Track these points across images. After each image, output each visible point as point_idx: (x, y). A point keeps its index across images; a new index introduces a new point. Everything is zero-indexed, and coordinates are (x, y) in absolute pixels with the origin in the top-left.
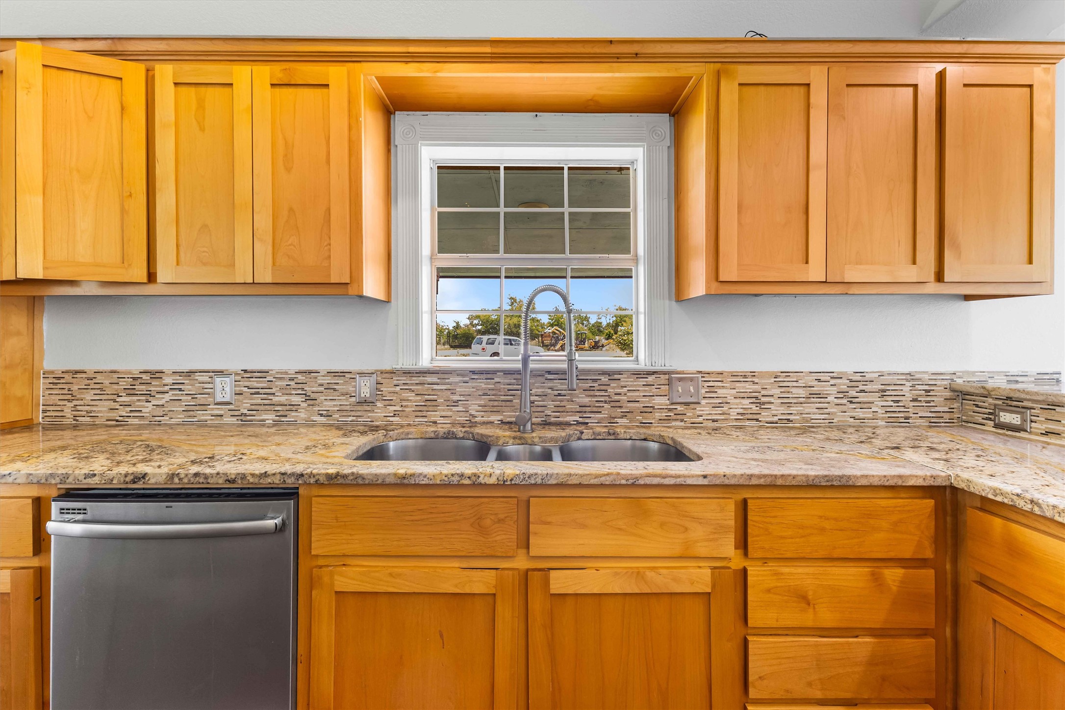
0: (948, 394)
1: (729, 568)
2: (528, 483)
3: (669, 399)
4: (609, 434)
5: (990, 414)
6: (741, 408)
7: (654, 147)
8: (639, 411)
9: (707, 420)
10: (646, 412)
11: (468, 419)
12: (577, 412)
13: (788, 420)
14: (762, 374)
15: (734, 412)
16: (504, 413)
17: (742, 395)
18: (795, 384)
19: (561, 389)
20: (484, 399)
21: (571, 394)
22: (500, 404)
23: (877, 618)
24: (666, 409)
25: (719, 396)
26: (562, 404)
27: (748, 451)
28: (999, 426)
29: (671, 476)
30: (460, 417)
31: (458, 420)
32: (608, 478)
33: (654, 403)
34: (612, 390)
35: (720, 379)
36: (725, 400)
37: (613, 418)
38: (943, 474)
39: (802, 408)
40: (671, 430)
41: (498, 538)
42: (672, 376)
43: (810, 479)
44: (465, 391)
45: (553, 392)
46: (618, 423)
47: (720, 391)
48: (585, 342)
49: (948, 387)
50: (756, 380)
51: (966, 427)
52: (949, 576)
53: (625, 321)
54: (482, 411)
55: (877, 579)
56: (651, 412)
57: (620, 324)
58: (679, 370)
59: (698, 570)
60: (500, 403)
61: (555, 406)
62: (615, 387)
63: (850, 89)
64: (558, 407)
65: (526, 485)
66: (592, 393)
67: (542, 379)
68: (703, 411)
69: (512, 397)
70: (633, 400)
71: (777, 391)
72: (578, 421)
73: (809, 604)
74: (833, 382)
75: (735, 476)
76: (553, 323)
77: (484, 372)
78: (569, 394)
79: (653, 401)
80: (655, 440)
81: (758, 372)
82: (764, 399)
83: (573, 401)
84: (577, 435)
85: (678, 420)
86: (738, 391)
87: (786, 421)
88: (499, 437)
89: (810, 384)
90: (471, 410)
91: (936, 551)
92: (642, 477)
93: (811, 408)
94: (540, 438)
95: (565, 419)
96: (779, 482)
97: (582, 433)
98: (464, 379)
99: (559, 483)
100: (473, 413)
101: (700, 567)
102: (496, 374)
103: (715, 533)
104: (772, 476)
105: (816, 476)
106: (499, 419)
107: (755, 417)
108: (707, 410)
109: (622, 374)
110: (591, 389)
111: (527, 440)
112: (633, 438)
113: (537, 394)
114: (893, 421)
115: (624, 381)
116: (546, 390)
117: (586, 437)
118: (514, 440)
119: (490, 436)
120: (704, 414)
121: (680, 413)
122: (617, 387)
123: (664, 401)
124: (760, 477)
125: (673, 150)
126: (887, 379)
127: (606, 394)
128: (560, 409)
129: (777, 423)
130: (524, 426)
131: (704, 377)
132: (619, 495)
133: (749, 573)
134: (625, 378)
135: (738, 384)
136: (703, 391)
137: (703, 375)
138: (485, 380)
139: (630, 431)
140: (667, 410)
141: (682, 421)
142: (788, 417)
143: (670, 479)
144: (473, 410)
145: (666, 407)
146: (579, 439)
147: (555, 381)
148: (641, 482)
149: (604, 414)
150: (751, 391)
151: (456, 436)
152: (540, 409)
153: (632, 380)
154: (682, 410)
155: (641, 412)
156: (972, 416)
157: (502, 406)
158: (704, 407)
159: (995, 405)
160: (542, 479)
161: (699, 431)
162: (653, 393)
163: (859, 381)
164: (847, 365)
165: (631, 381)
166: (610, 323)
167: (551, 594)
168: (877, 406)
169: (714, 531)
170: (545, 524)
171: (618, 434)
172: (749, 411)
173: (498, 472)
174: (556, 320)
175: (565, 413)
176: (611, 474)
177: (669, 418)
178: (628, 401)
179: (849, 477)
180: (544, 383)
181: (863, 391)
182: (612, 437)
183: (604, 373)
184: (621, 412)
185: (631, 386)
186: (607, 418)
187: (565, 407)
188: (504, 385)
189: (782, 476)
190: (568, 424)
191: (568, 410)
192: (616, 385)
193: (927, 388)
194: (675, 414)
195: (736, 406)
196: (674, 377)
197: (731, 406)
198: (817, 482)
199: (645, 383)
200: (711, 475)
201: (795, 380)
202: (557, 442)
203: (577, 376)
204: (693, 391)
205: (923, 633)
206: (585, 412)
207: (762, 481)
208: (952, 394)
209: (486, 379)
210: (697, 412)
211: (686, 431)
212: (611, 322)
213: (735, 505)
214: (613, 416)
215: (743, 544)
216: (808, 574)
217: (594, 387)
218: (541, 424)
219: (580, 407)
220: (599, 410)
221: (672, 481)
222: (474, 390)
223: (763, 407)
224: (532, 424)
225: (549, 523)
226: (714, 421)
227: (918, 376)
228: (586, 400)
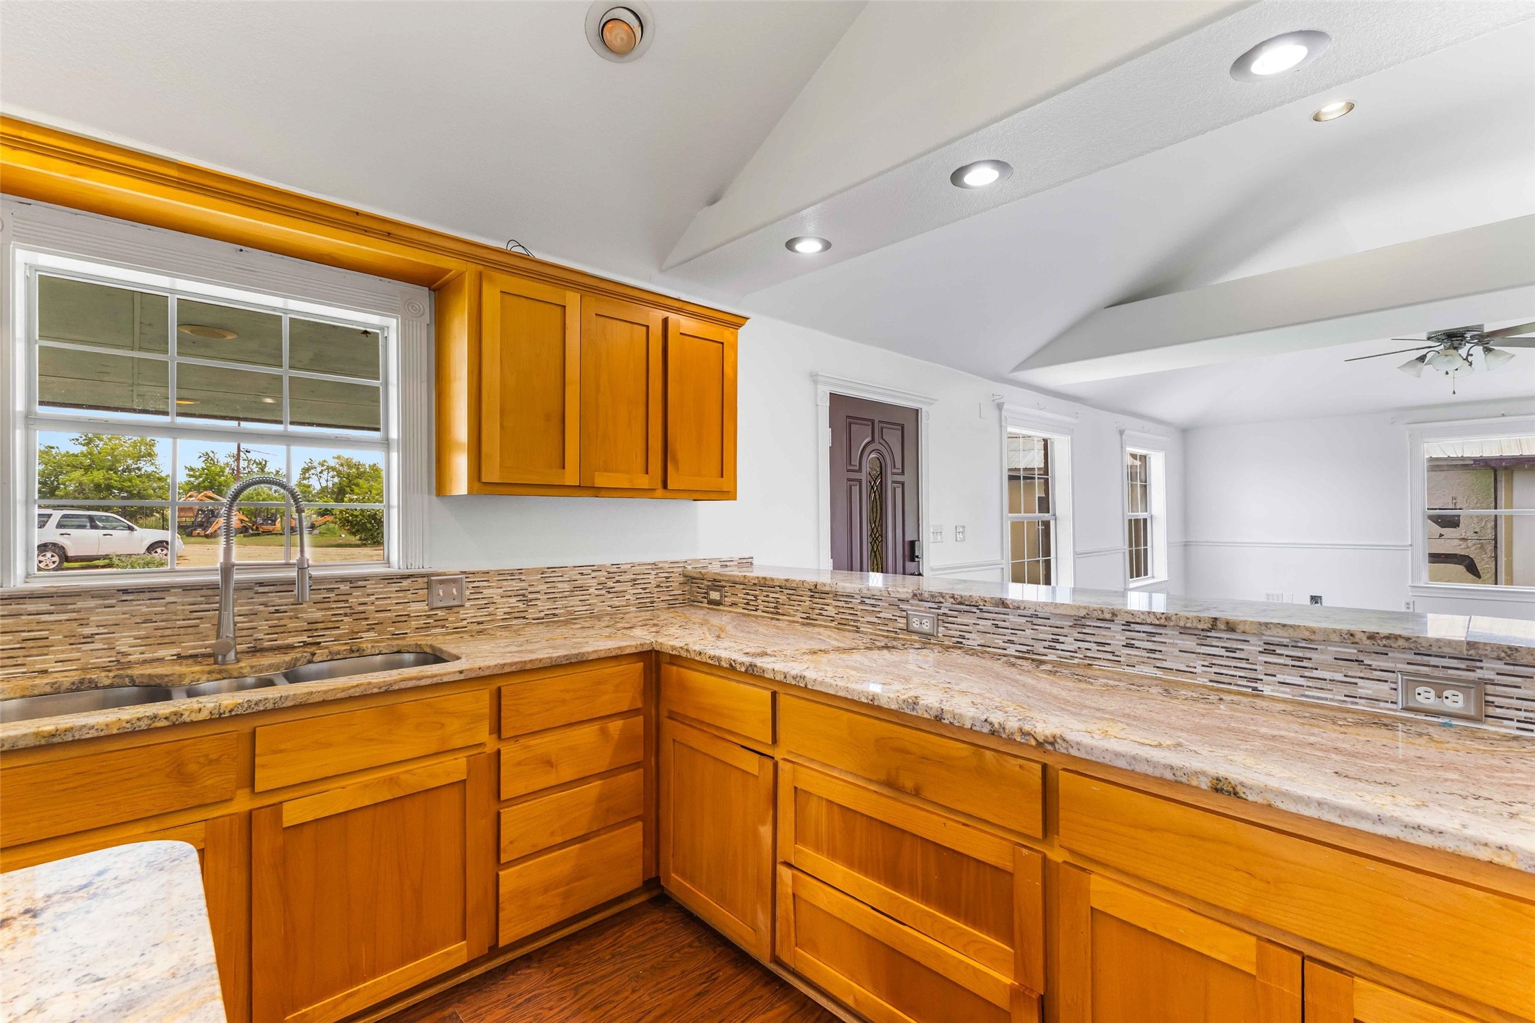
0: (681, 579)
1: (485, 752)
2: (254, 710)
3: (428, 605)
4: (352, 651)
5: (705, 593)
6: (509, 607)
7: (411, 322)
8: (391, 621)
9: (471, 623)
10: (399, 622)
11: (113, 659)
12: (305, 631)
13: (554, 615)
14: (529, 571)
15: (500, 612)
16: (183, 645)
17: (510, 593)
18: (560, 579)
19: (280, 604)
20: (146, 627)
21: (296, 609)
22: (177, 633)
23: (602, 765)
24: (424, 615)
25: (485, 596)
26: (282, 622)
27: (507, 646)
28: (711, 602)
29: (428, 677)
30: (97, 658)
31: (93, 664)
32: (357, 689)
33: (410, 611)
34: (354, 600)
35: (486, 579)
36: (491, 600)
37: (356, 632)
38: (648, 642)
39: (566, 602)
40: (430, 638)
41: (209, 782)
42: (432, 578)
43: (554, 660)
44: (107, 620)
45: (266, 608)
46: (362, 638)
47: (485, 591)
48: (276, 519)
49: (682, 573)
50: (523, 577)
51: (694, 606)
52: (654, 718)
53: (357, 485)
54: (141, 646)
55: (604, 732)
56: (406, 621)
57: (348, 489)
58: (440, 571)
59: (456, 761)
60: (176, 631)
61: (270, 627)
62: (359, 595)
63: (599, 318)
64: (274, 627)
65: (253, 713)
66: (326, 605)
67: (251, 594)
68: (467, 614)
69: (198, 621)
70: (384, 609)
71: (543, 587)
72: (305, 642)
73: (552, 767)
74: (594, 574)
75: (489, 667)
76: (199, 484)
77: (146, 590)
78: (291, 609)
79: (409, 609)
80: (411, 650)
81: (525, 569)
82: (531, 596)
83: (298, 618)
84: (308, 658)
85: (438, 626)
86: (505, 589)
87: (552, 616)
88: (185, 674)
89: (574, 578)
90: (119, 646)
91: (645, 701)
92: (396, 682)
93: (574, 601)
94: (252, 667)
95: (286, 642)
96: (529, 667)
97: (313, 654)
98: (106, 602)
99: (297, 704)
100: (124, 649)
101: (456, 759)
102: (169, 591)
103: (471, 723)
104: (522, 662)
105: (559, 657)
106: (175, 653)
107: (522, 615)
108: (472, 612)
109: (368, 580)
110: (325, 600)
111: (230, 672)
112: (383, 652)
113: (241, 613)
114: (641, 607)
115: (371, 588)
116: (256, 607)
117: (321, 659)
118: (209, 676)
119: (167, 676)
120: (468, 617)
121: (440, 618)
122: (362, 596)
123: (423, 606)
124: (511, 664)
125: (433, 328)
126: (637, 569)
127: (347, 605)
128: (278, 630)
129: (543, 619)
130: (224, 656)
131: (468, 577)
132: (370, 706)
133: (502, 752)
134: (373, 584)
135: (505, 583)
136: (468, 593)
137: (467, 576)
138: (149, 601)
139: (379, 644)
140: (425, 617)
141: (443, 627)
142: (554, 612)
143: (426, 680)
144: (124, 645)
145: (424, 614)
146: (310, 662)
147: (270, 594)
148: (396, 687)
149: (343, 629)
150: (518, 588)
151: (96, 685)
152: (245, 633)
153: (382, 586)
154: (443, 615)
155: (393, 623)
156: (697, 596)
157: (180, 635)
158: (468, 610)
159: (708, 586)
160: (274, 704)
161: (461, 635)
162: (408, 599)
163: (615, 572)
164: (604, 559)
165: (381, 588)
166: (327, 487)
167: (284, 828)
168: (630, 593)
169: (470, 721)
170: (277, 753)
171: (363, 650)
172: (516, 610)
173: (210, 706)
174: (206, 479)
175: (285, 634)
176: (361, 684)
177: (428, 625)
178: (376, 611)
179: (583, 654)
180: (252, 598)
181: (618, 581)
182: (357, 654)
183: (343, 580)
184: (367, 625)
185: (381, 593)
186: (347, 633)
187: (285, 626)
188: (183, 605)
189: (531, 661)
190: (291, 647)
191: (290, 630)
192: (360, 593)
193: (666, 575)
194: (435, 621)
195: (503, 606)
196: (435, 580)
197: (498, 606)
198: (559, 662)
199: (398, 589)
200: (467, 670)
201: (560, 575)
202: (278, 669)
203: (310, 586)
204: (456, 593)
205: (635, 766)
206: (316, 630)
207: (514, 668)
208: (684, 579)
209: (149, 599)
210: (461, 616)
211: (447, 637)
212: (330, 485)
213: (490, 695)
214: (357, 630)
215: (497, 729)
216: (551, 741)
217: (329, 598)
218: (247, 652)
219: (308, 624)
220: (336, 626)
221: (428, 682)
222: (127, 616)
223: (530, 604)
224: (237, 653)
225: (282, 751)
226: (479, 623)
227: (660, 565)
228: (318, 615)
